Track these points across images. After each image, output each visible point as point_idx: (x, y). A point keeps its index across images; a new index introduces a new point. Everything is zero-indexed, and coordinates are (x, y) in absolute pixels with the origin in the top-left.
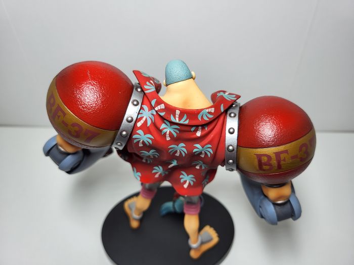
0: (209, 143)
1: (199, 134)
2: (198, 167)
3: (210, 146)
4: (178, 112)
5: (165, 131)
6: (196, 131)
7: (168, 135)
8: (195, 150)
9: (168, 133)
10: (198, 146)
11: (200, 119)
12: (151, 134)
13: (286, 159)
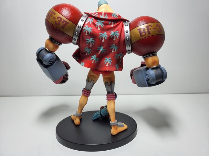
0: (117, 30)
1: (112, 26)
2: (113, 52)
3: (118, 32)
4: (103, 13)
5: (97, 24)
6: (111, 24)
7: (99, 27)
8: (111, 34)
9: (99, 26)
10: (113, 32)
11: (113, 17)
12: (91, 27)
13: (151, 29)
